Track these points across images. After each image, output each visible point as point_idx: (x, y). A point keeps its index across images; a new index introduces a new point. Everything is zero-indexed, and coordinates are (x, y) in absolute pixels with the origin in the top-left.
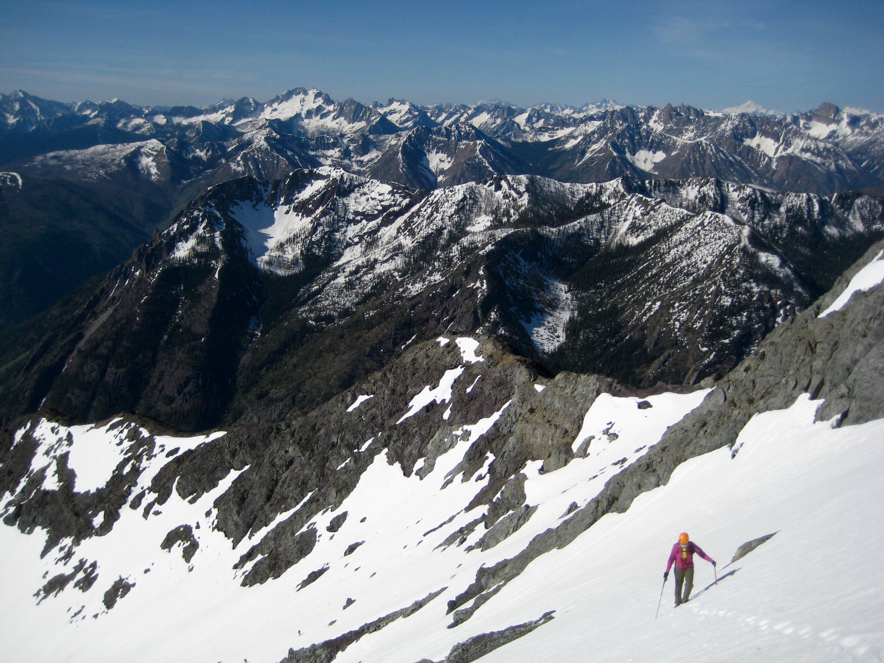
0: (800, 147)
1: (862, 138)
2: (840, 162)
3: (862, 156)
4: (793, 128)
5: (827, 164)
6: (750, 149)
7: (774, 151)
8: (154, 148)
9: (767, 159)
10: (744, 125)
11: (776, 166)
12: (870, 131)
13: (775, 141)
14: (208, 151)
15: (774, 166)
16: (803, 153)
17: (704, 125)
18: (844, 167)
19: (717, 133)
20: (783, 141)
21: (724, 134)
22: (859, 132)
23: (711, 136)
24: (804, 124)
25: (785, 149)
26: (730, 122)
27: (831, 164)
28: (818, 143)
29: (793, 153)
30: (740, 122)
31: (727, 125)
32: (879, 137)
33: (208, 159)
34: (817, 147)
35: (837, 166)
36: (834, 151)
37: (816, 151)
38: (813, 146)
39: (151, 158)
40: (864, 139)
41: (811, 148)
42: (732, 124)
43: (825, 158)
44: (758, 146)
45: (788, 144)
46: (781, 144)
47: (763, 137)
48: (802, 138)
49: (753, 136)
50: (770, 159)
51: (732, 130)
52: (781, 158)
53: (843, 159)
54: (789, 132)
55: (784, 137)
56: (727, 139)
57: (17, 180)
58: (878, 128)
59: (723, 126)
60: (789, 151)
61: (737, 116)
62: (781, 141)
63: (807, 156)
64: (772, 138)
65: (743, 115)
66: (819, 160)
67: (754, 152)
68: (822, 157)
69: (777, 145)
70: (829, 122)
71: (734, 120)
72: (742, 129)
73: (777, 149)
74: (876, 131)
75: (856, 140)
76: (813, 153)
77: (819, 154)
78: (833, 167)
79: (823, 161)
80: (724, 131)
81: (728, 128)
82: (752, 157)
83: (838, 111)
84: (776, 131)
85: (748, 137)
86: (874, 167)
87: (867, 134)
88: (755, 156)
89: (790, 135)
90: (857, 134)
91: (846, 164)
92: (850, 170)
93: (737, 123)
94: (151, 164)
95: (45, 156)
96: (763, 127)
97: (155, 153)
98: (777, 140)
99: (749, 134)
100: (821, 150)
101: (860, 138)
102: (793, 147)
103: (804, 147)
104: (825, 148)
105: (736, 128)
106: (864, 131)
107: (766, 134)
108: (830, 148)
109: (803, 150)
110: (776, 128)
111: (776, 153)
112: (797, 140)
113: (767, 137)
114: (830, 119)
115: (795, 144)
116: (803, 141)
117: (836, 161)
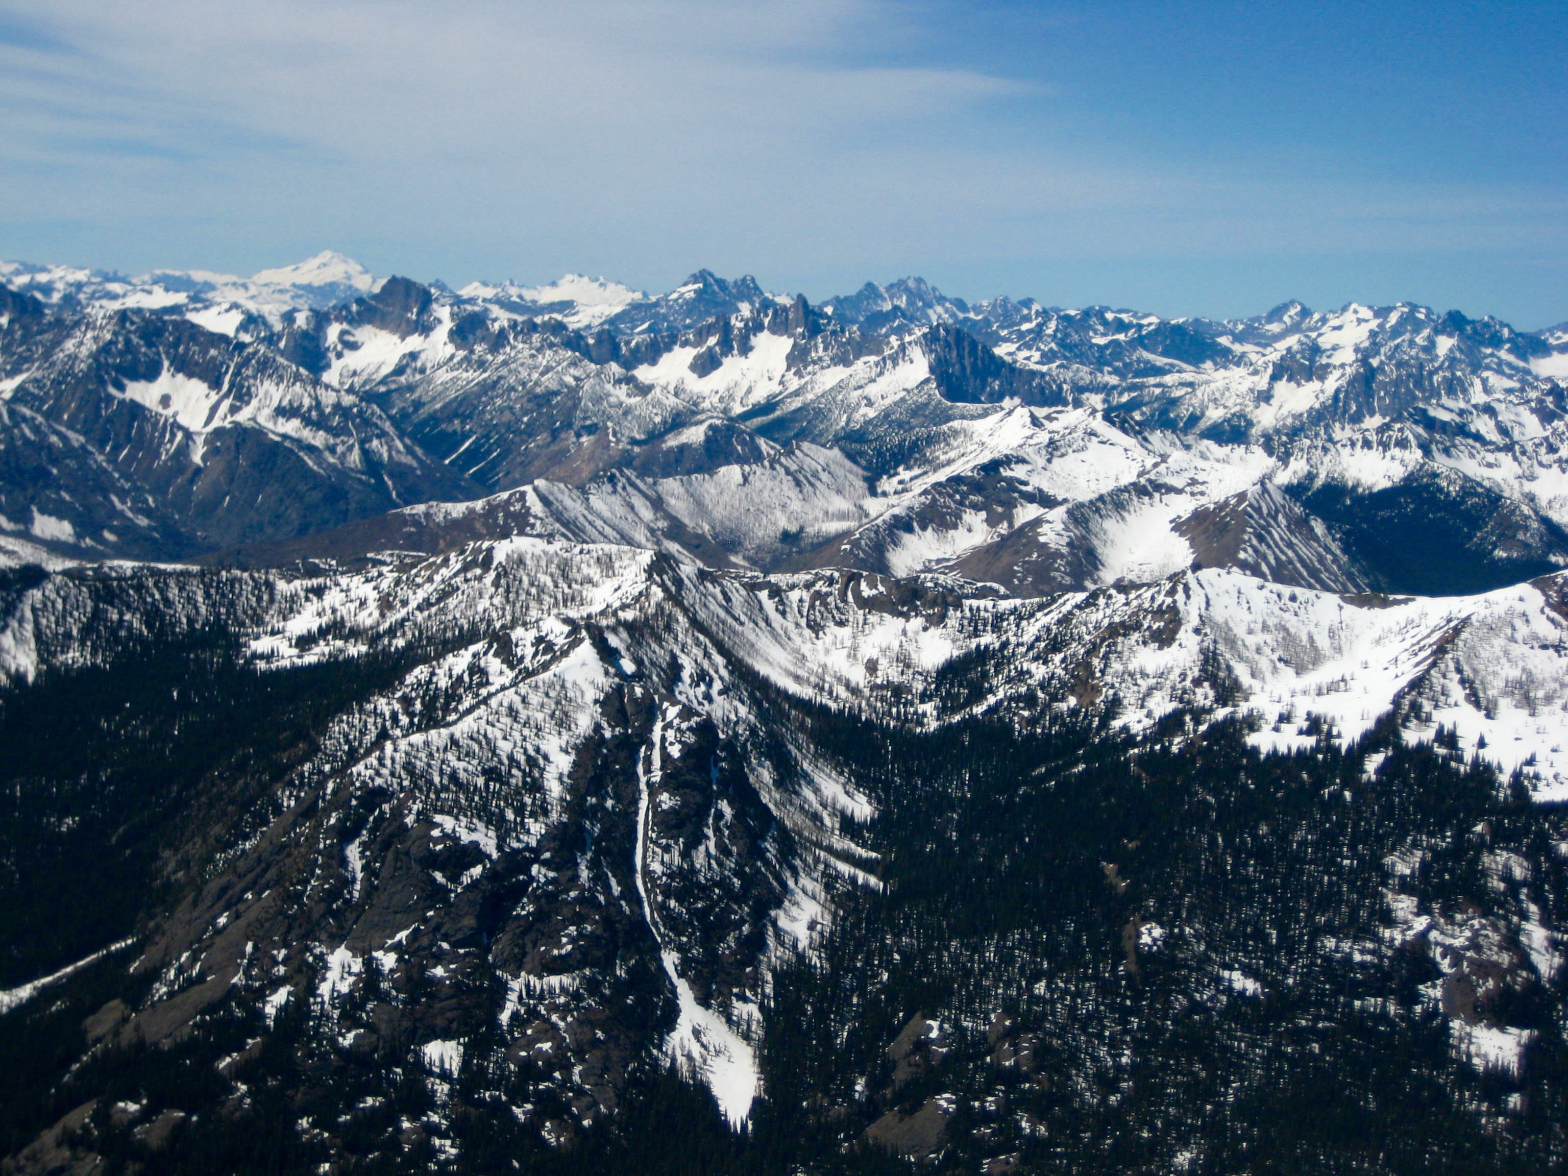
0: (275, 403)
1: (470, 375)
2: (375, 443)
3: (463, 423)
4: (256, 352)
5: (340, 449)
6: (136, 410)
7: (205, 414)
9: (180, 435)
10: (128, 342)
11: (204, 458)
12: (490, 357)
13: (211, 387)
15: (197, 457)
16: (281, 420)
17: (24, 341)
18: (385, 456)
19: (53, 364)
20: (232, 385)
21: (72, 367)
22: (466, 359)
23: (39, 375)
24: (343, 333)
25: (234, 410)
26: (89, 335)
27: (350, 448)
28: (321, 391)
29: (254, 419)
30: (115, 334)
31: (81, 343)
32: (504, 372)
34: (318, 403)
35: (366, 454)
36: (361, 413)
37: (314, 413)
38: (307, 402)
40: (473, 376)
41: (301, 405)
42: (96, 339)
43: (335, 432)
44: (165, 401)
45: (242, 396)
46: (227, 395)
47: (180, 376)
48: (281, 379)
49: (151, 373)
50: (189, 435)
51: (95, 356)
52: (218, 433)
53: (382, 435)
54: (246, 362)
55: (237, 373)
56: (79, 381)
58: (508, 349)
59: (69, 345)
60: (243, 416)
61: (110, 317)
62: (226, 387)
63: (292, 427)
64: (203, 378)
65: (123, 316)
66: (319, 439)
67: (145, 419)
68: (329, 430)
69: (214, 397)
70: (406, 329)
71: (102, 328)
72: (121, 354)
73: (214, 410)
74: (501, 358)
75: (454, 380)
76: (307, 421)
77: (319, 422)
78: (355, 457)
79: (331, 441)
80: (73, 358)
81: (84, 352)
82: (141, 429)
83: (425, 300)
84: (213, 359)
85: (135, 377)
86: (489, 452)
87: (482, 365)
88: (148, 428)
89: (250, 372)
90: (460, 363)
91: (390, 449)
92: (399, 464)
93: (108, 337)
96: (181, 349)
98: (216, 384)
99: (142, 369)
100: (328, 410)
101: (465, 375)
102: (254, 402)
103: (285, 403)
104: (337, 407)
105: (106, 349)
106: (475, 357)
107: (185, 367)
108: (351, 408)
109: (282, 412)
110: (213, 352)
111: (207, 423)
112: (267, 383)
113: (190, 375)
114: (408, 321)
115: (261, 395)
116: (282, 387)
117: (362, 442)
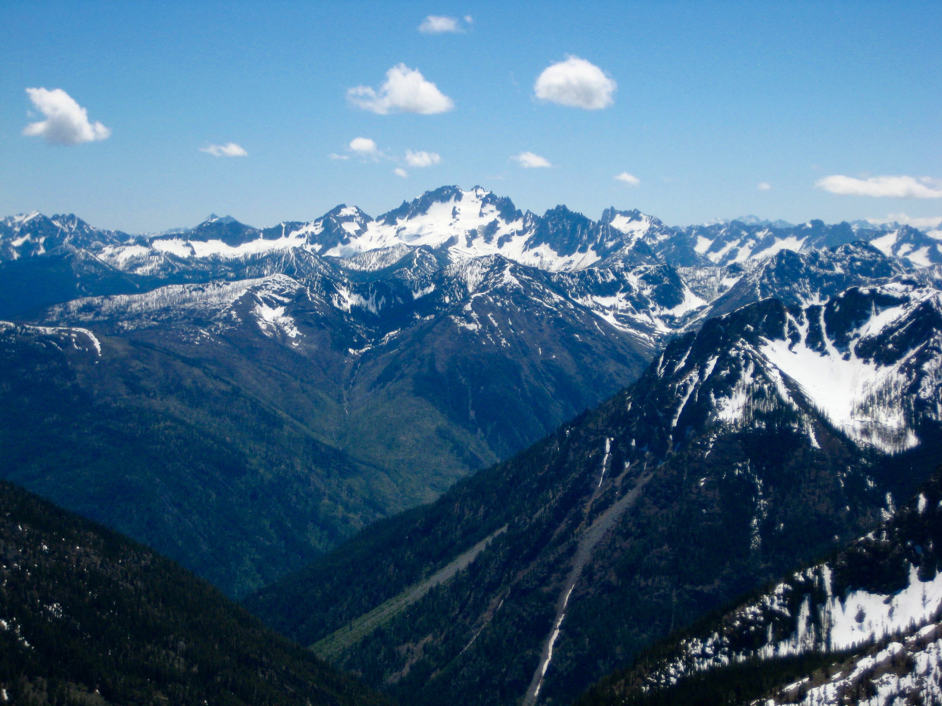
8: (282, 290)
14: (378, 298)
33: (380, 312)
39: (280, 310)
57: (92, 342)
94: (282, 320)
95: (66, 308)
97: (286, 300)
